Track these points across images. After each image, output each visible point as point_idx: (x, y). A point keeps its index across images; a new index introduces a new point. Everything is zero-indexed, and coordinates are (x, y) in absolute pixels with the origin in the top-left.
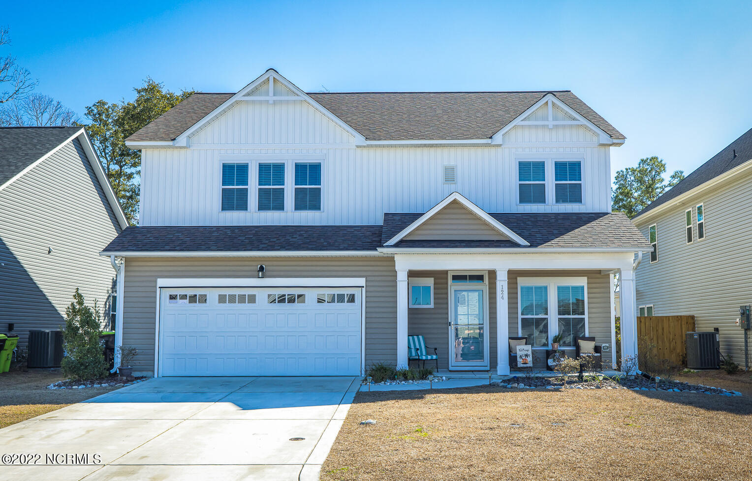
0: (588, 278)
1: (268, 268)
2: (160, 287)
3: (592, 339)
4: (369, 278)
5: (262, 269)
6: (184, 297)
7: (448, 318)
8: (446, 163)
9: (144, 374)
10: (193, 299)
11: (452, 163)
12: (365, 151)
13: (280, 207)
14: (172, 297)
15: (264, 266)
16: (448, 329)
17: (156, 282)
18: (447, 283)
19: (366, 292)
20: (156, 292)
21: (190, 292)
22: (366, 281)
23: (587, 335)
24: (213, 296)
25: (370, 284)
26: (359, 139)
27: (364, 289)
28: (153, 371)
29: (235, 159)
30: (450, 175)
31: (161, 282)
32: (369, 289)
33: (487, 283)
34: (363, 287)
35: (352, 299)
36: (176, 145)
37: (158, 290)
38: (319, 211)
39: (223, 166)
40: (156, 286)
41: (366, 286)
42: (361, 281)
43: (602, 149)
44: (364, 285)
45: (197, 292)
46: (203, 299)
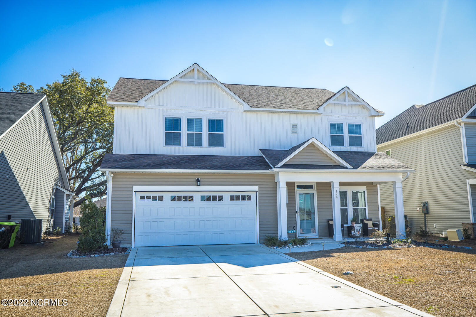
0: (367, 187)
1: (202, 180)
2: (135, 191)
3: (370, 220)
4: (260, 186)
5: (198, 180)
6: (148, 197)
7: (295, 209)
8: (292, 122)
9: (125, 245)
10: (154, 199)
11: (295, 123)
13: (200, 144)
14: (142, 197)
16: (296, 215)
17: (132, 188)
18: (295, 189)
19: (259, 194)
20: (132, 194)
21: (152, 194)
22: (259, 188)
23: (367, 218)
24: (167, 197)
26: (247, 107)
27: (257, 193)
28: (131, 244)
29: (173, 115)
30: (294, 129)
31: (136, 188)
33: (316, 190)
34: (257, 191)
35: (249, 198)
36: (139, 105)
37: (134, 193)
38: (222, 147)
39: (165, 119)
40: (132, 191)
41: (259, 191)
42: (256, 188)
43: (371, 118)
44: (258, 190)
45: (158, 194)
46: (161, 198)
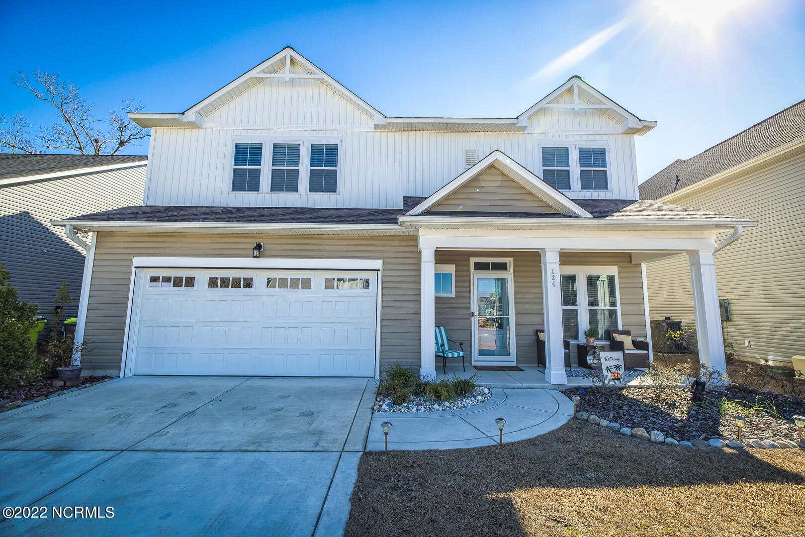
0: (619, 266)
1: (267, 247)
2: (135, 267)
3: (627, 333)
4: (386, 260)
5: (258, 247)
6: (167, 280)
7: (470, 308)
8: (467, 148)
9: (109, 372)
10: (178, 282)
11: (473, 148)
12: (384, 134)
13: (293, 188)
14: (154, 280)
15: (262, 244)
16: (470, 319)
17: (131, 260)
18: (469, 271)
19: (383, 276)
20: (130, 273)
21: (173, 274)
22: (383, 263)
23: (620, 328)
24: (202, 279)
25: (386, 267)
26: (378, 118)
27: (380, 273)
28: (119, 369)
29: (249, 138)
30: (471, 159)
31: (138, 261)
32: (386, 273)
33: (512, 271)
34: (379, 270)
35: (365, 284)
36: (183, 122)
37: (134, 270)
38: (334, 193)
39: (236, 147)
40: (130, 266)
41: (383, 270)
42: (377, 264)
43: (626, 137)
44: (381, 268)
45: (184, 274)
46: (190, 282)
